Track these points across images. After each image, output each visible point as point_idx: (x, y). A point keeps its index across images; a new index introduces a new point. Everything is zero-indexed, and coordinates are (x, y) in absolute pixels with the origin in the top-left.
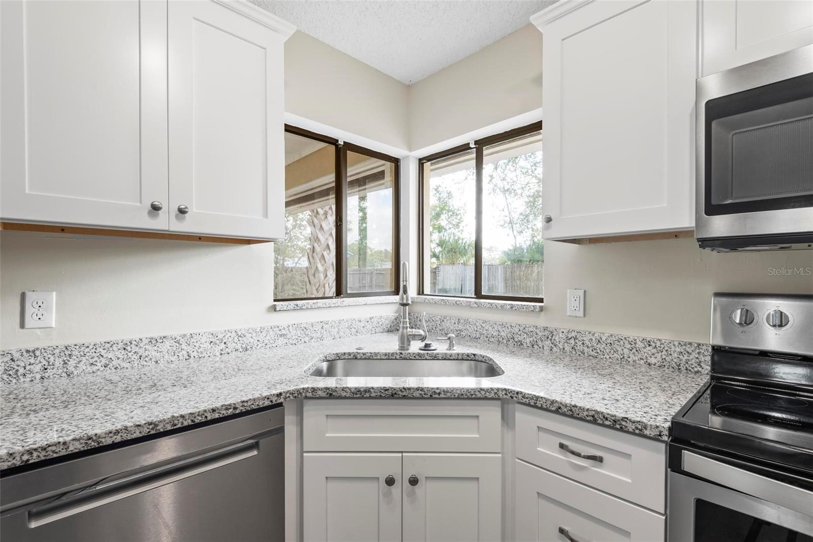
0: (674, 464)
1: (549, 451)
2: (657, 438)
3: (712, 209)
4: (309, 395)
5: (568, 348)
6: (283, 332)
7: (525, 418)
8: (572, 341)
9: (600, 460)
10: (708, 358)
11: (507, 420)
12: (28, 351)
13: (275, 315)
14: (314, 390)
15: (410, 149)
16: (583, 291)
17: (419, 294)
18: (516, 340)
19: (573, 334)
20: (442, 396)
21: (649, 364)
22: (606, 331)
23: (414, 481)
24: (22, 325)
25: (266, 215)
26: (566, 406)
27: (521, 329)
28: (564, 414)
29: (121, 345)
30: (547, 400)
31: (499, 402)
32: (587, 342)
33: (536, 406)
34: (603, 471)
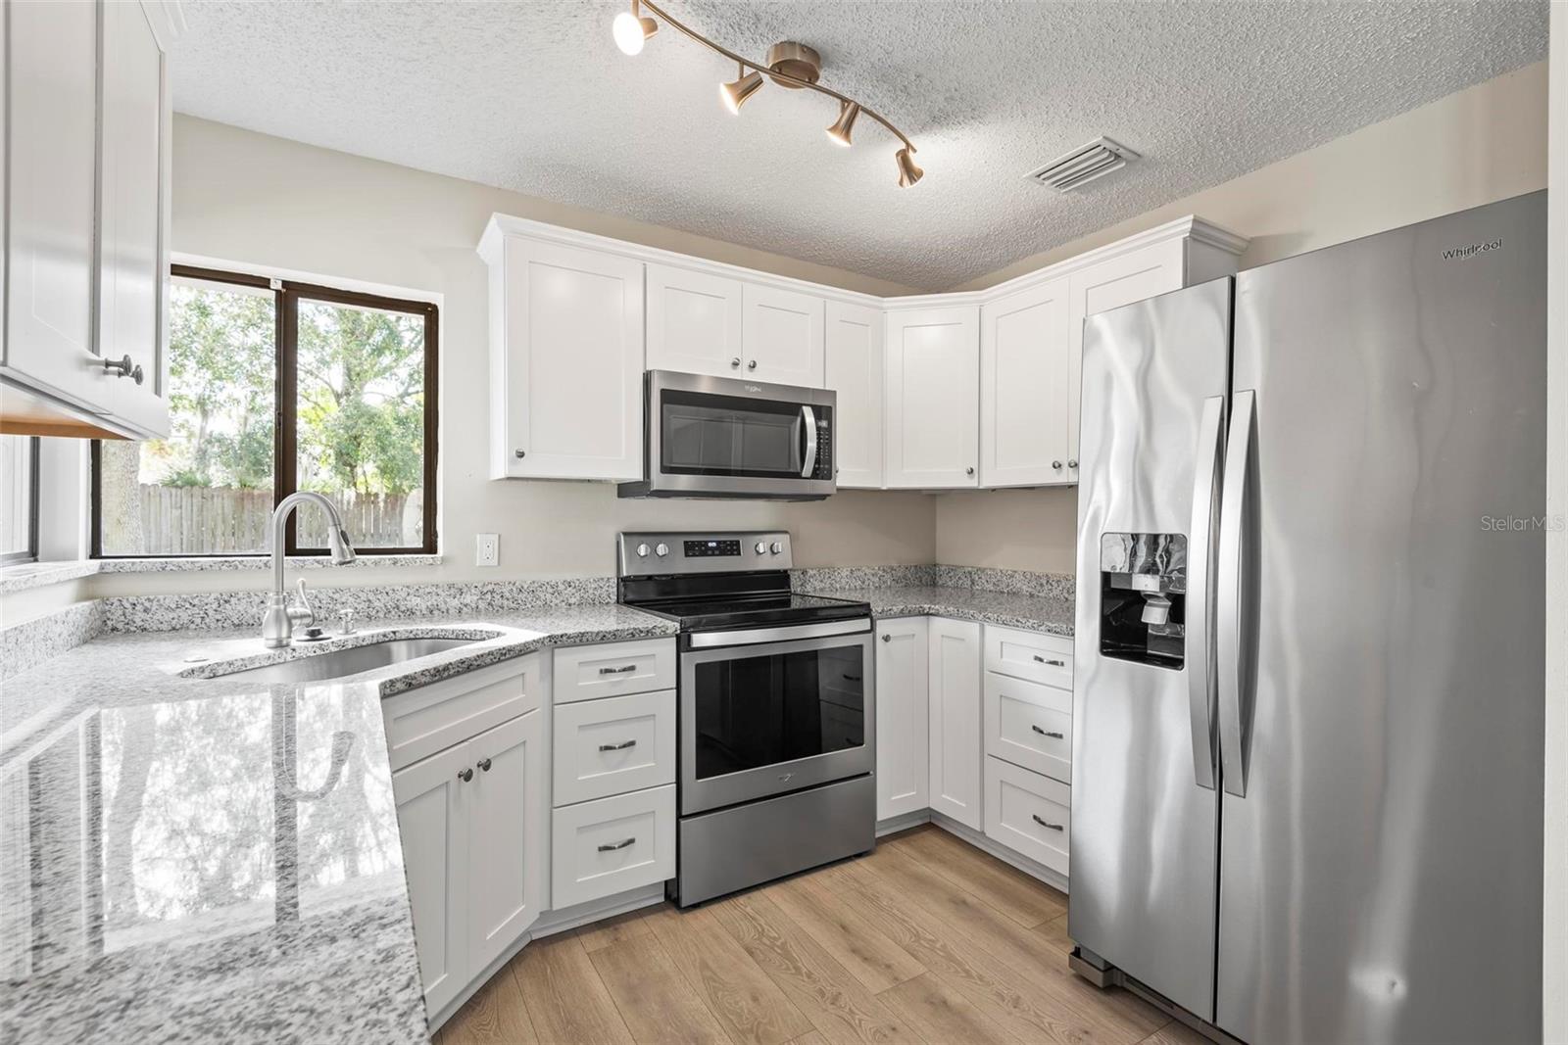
2: (672, 634)
3: (664, 468)
5: (482, 605)
7: (565, 659)
8: (489, 596)
9: (632, 668)
10: (613, 584)
11: (547, 670)
16: (496, 536)
17: (93, 555)
18: (403, 608)
19: (490, 587)
21: (570, 605)
22: (524, 578)
23: (486, 766)
25: (158, 394)
26: (610, 632)
27: (411, 592)
30: (592, 633)
32: (507, 595)
33: (582, 644)
34: (637, 675)
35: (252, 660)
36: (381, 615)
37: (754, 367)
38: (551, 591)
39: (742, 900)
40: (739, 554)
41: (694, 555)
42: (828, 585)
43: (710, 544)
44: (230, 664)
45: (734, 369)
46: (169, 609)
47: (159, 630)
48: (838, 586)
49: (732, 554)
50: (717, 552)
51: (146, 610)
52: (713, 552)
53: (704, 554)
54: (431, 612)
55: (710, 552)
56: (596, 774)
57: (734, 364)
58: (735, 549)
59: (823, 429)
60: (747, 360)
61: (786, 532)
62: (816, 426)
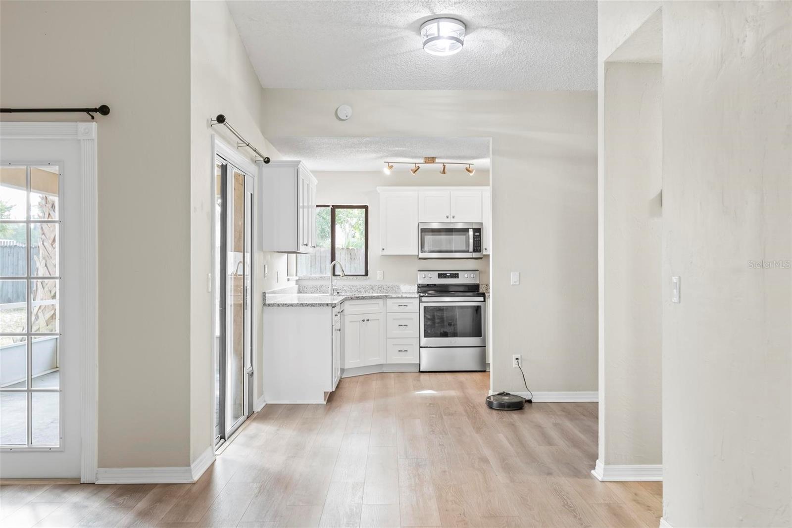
0: (421, 301)
1: (396, 308)
2: (416, 298)
3: (422, 252)
4: (347, 298)
5: (378, 291)
7: (389, 301)
8: (380, 288)
9: (406, 305)
10: (417, 287)
11: (384, 304)
16: (382, 272)
18: (359, 291)
19: (380, 286)
22: (390, 284)
23: (368, 320)
27: (361, 286)
32: (385, 288)
34: (408, 308)
37: (454, 217)
40: (458, 278)
41: (441, 278)
43: (448, 274)
49: (456, 278)
50: (450, 277)
52: (448, 277)
53: (445, 277)
54: (366, 292)
56: (398, 331)
57: (447, 217)
58: (456, 276)
59: (477, 235)
60: (452, 215)
61: (478, 270)
62: (474, 235)
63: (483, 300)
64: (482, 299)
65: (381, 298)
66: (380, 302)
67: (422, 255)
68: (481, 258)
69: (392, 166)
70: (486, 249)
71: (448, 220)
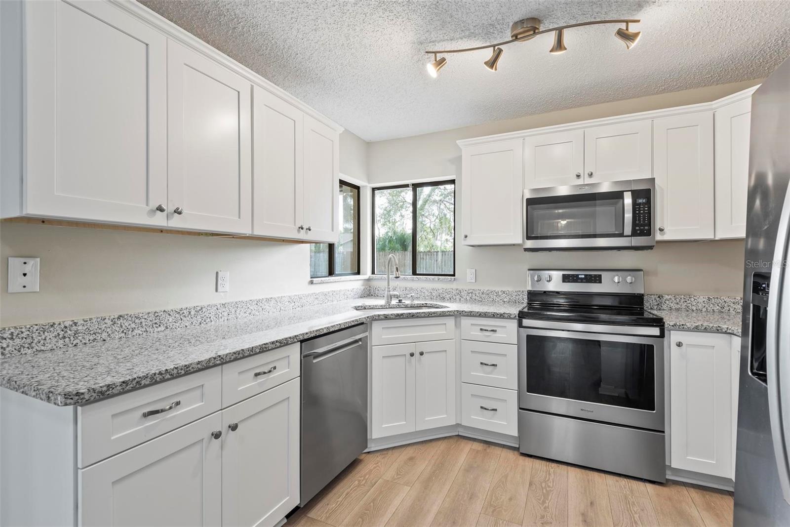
0: (520, 325)
1: (476, 333)
2: (514, 318)
3: (529, 238)
4: (377, 318)
5: (468, 298)
6: (317, 296)
7: (466, 322)
8: (470, 294)
9: (495, 331)
10: (526, 297)
11: (457, 325)
12: (223, 304)
13: (313, 286)
14: (379, 315)
15: (369, 183)
16: (474, 270)
17: (372, 274)
18: (441, 296)
19: (471, 291)
20: (433, 315)
21: (504, 302)
22: (485, 288)
23: (422, 354)
24: (217, 290)
25: (333, 231)
26: (483, 313)
27: (444, 290)
28: (483, 317)
29: (255, 302)
30: (475, 312)
31: (454, 317)
32: (477, 295)
33: (471, 316)
34: (496, 335)
35: (376, 306)
36: (435, 298)
37: (592, 174)
38: (496, 295)
39: (554, 465)
40: (600, 282)
41: (569, 282)
42: (683, 306)
43: (580, 276)
44: (370, 306)
45: (579, 179)
46: (383, 290)
47: (381, 297)
48: (694, 309)
49: (595, 282)
50: (584, 281)
51: (378, 290)
52: (582, 281)
53: (576, 281)
54: (450, 299)
55: (579, 281)
56: (479, 374)
57: (578, 176)
58: (597, 279)
59: (643, 204)
60: (587, 172)
61: (641, 270)
62: (634, 204)
63: (658, 334)
64: (656, 331)
65: (450, 315)
66: (450, 322)
67: (530, 244)
68: (650, 248)
69: (443, 60)
70: (661, 230)
71: (580, 182)
